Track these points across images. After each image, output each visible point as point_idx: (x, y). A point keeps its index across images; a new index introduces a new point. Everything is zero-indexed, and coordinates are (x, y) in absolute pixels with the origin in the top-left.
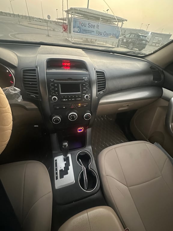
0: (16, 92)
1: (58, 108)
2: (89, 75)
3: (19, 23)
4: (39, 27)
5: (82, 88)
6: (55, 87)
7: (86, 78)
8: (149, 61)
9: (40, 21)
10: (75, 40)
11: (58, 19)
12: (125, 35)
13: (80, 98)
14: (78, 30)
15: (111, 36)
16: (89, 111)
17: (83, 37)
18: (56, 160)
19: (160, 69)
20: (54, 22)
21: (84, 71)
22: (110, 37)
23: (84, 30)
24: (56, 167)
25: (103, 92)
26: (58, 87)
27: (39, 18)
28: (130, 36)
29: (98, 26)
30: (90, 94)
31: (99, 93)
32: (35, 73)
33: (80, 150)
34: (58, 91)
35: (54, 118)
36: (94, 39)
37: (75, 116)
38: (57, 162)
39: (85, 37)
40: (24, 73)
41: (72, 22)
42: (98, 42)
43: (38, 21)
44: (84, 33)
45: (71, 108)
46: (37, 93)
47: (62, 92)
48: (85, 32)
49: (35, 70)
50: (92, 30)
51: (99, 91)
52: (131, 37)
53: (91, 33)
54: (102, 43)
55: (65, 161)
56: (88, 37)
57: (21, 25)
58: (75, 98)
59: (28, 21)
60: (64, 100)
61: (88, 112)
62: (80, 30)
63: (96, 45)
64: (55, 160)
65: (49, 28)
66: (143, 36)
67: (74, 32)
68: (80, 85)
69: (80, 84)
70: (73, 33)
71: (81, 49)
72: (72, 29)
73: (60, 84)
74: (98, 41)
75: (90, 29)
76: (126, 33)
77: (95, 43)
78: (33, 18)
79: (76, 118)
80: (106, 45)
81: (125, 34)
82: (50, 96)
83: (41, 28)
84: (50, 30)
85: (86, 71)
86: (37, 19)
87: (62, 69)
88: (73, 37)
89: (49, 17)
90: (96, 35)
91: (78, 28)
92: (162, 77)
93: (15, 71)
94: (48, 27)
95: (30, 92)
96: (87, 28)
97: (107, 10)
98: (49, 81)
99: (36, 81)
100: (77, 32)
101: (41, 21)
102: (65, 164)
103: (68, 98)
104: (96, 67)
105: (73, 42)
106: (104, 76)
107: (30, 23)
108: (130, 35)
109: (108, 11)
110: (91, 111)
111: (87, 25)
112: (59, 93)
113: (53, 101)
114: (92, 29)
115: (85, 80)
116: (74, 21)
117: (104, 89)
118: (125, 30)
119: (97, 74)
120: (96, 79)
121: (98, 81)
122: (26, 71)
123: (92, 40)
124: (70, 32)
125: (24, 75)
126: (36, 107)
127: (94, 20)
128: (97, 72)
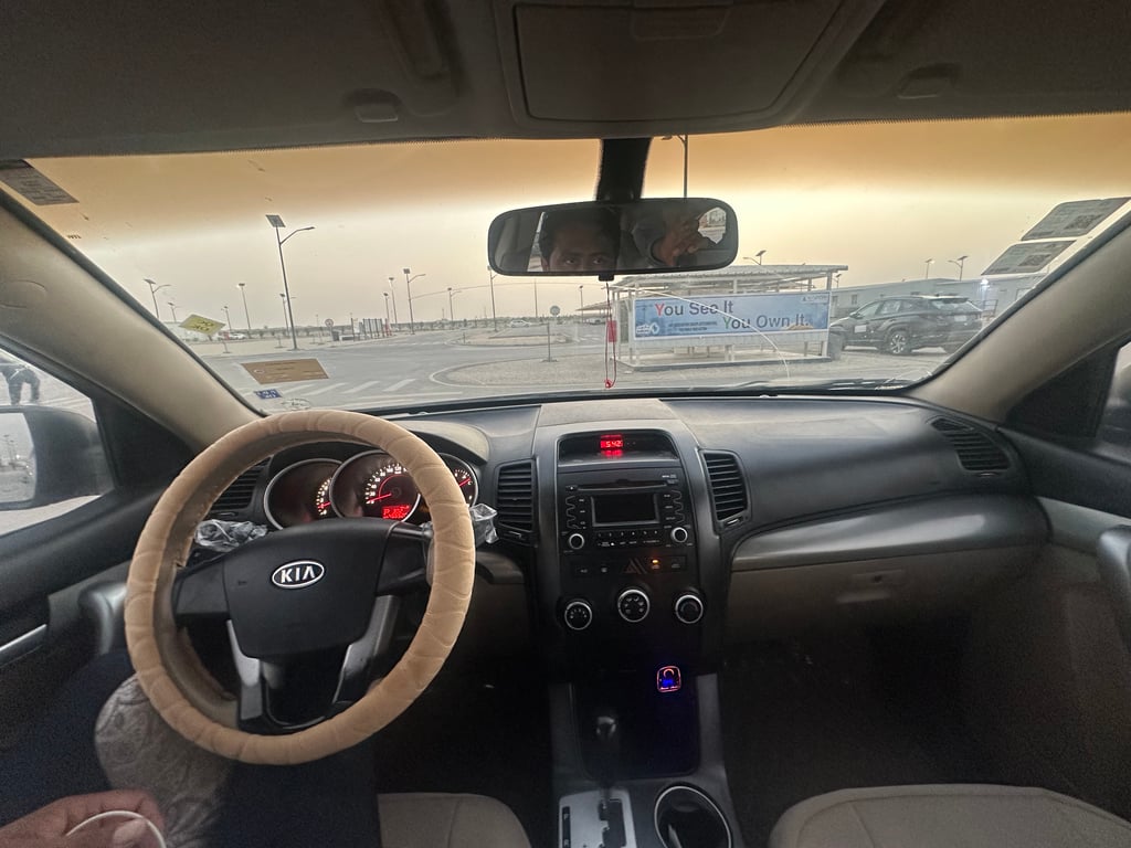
0: (488, 518)
1: (586, 571)
2: (682, 467)
3: (462, 341)
4: (520, 340)
5: (661, 508)
6: (580, 506)
7: (672, 478)
8: (929, 403)
9: (527, 326)
10: (642, 357)
11: (583, 310)
12: (855, 309)
13: (654, 537)
14: (655, 328)
15: (791, 325)
16: (694, 590)
17: (674, 344)
18: (567, 810)
19: (987, 425)
20: (571, 317)
21: (664, 456)
22: (786, 327)
23: (676, 325)
24: (566, 842)
25: (740, 518)
26: (587, 505)
27: (524, 319)
28: (881, 308)
29: (728, 306)
30: (689, 526)
31: (726, 525)
32: (530, 473)
33: (672, 780)
34: (587, 518)
35: (571, 605)
36: (720, 346)
37: (641, 604)
38: (568, 818)
39: (682, 343)
40: (501, 474)
41: (631, 310)
42: (739, 352)
43: (519, 327)
44: (678, 332)
45: (628, 572)
46: (528, 526)
47: (598, 522)
48: (681, 330)
49: (528, 466)
50: (711, 320)
51: (721, 516)
52: (885, 311)
53: (705, 329)
54: (758, 351)
55: (602, 818)
56: (695, 343)
57: (469, 345)
58: (639, 537)
59: (489, 332)
60: (605, 544)
61: (692, 593)
62: (662, 326)
63: (733, 361)
64: (561, 807)
65: (552, 339)
66: (946, 301)
67: (637, 336)
68: (655, 497)
69: (652, 495)
70: (635, 339)
71: (656, 399)
72: (632, 330)
73: (594, 497)
74: (740, 347)
75: (700, 317)
76: (861, 303)
77: (727, 358)
78: (506, 321)
79: (645, 609)
80: (774, 355)
81: (855, 306)
82: (564, 533)
83: (528, 342)
84: (555, 342)
85: (671, 457)
86: (518, 320)
87: (600, 458)
88: (637, 352)
89: (555, 309)
90: (726, 330)
91: (654, 324)
92: (1009, 453)
93: (482, 472)
94: (549, 335)
95: (509, 524)
96: (688, 318)
97: (760, 254)
98: (563, 491)
99: (530, 493)
100: (651, 334)
101: (530, 324)
102: (606, 835)
103: (616, 539)
104: (704, 441)
105: (637, 365)
106: (736, 467)
107: (495, 335)
108: (876, 306)
109: (763, 255)
110: (700, 590)
111: (687, 309)
112: (589, 523)
113: (570, 549)
114: (709, 317)
115: (670, 482)
116: (637, 307)
117: (741, 510)
118: (855, 293)
119: (708, 464)
120: (707, 480)
121: (713, 483)
122: (505, 470)
123: (713, 350)
124: (625, 339)
125: (500, 480)
126: (519, 573)
127: (712, 290)
128: (707, 456)
